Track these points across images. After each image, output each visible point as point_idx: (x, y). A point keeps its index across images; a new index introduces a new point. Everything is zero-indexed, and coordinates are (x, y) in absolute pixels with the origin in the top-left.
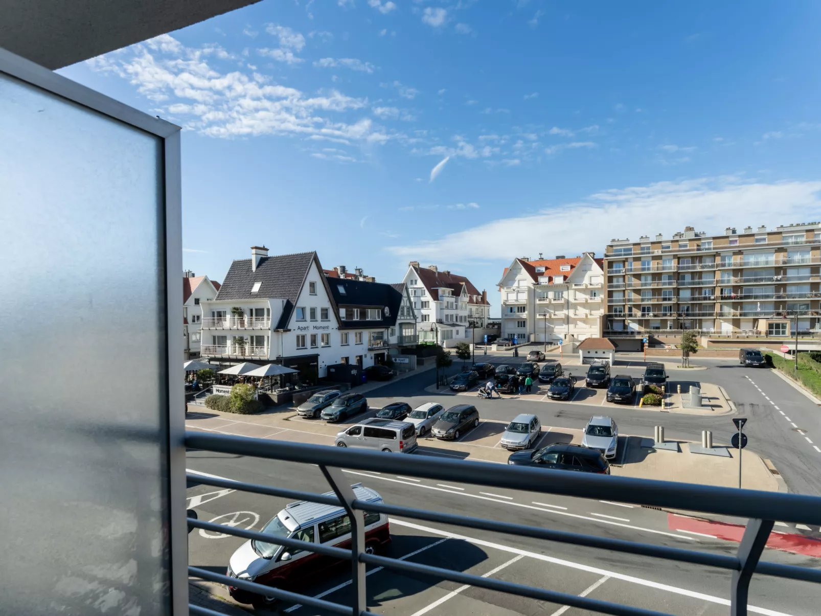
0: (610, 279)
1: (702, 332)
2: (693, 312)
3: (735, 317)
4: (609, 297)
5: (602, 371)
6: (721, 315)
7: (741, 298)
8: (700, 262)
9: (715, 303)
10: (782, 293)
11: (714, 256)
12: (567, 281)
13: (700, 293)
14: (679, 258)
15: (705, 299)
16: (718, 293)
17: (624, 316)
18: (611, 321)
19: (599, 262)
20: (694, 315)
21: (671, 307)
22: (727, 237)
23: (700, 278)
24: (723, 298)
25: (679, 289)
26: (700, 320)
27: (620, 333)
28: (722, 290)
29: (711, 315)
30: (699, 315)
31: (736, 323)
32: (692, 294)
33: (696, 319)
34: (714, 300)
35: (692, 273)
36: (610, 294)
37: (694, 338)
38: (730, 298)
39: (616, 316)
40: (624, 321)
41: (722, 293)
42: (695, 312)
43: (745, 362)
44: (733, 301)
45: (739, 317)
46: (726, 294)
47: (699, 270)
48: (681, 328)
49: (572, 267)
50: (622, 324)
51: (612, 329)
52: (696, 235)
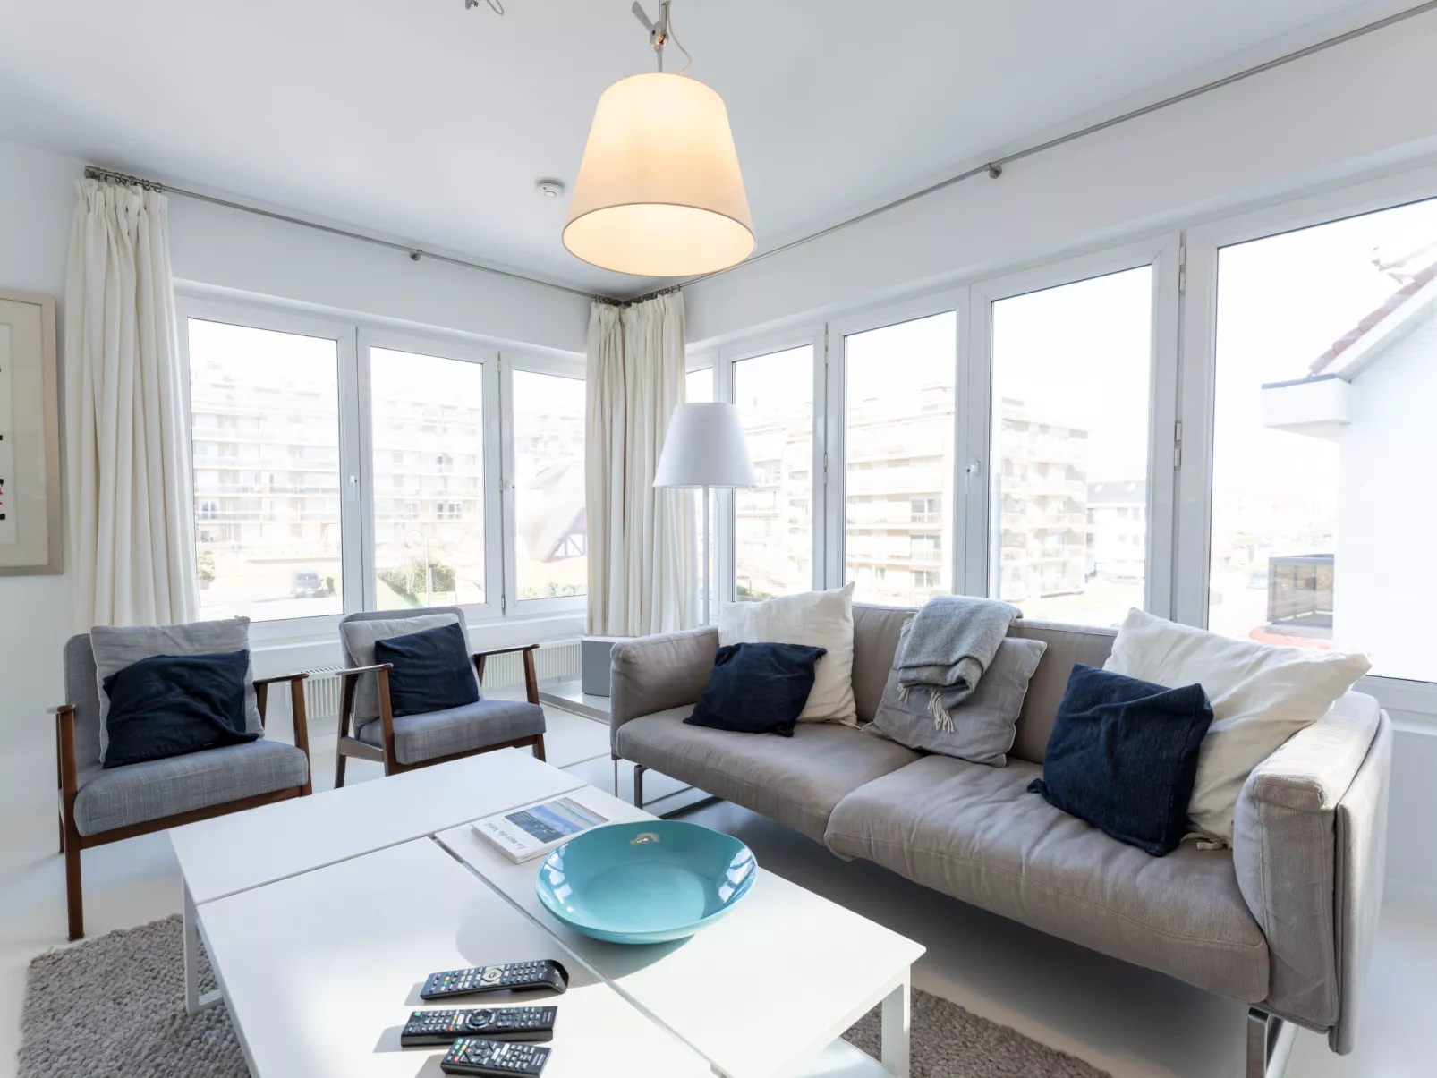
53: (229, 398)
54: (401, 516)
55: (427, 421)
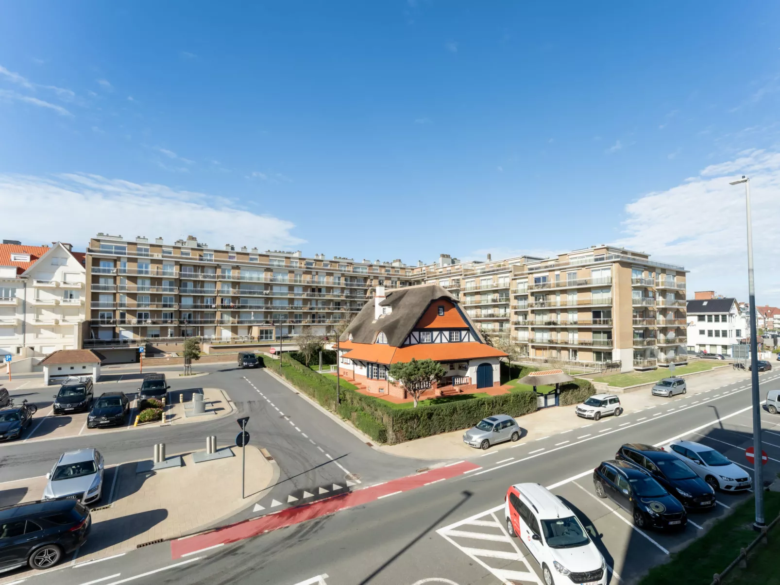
0: (95, 279)
1: (204, 339)
2: (194, 320)
3: (233, 325)
4: (92, 300)
5: (81, 391)
6: (222, 322)
7: (239, 308)
8: (203, 272)
9: (216, 312)
10: (269, 305)
11: (216, 267)
12: (23, 275)
13: (202, 302)
14: (181, 265)
15: (207, 307)
16: (218, 302)
17: (115, 322)
18: (96, 329)
19: (79, 257)
20: (195, 322)
21: (172, 314)
22: (227, 252)
23: (202, 286)
24: (223, 307)
25: (180, 296)
26: (202, 328)
27: (108, 343)
28: (222, 300)
29: (212, 322)
30: (201, 322)
31: (234, 330)
32: (195, 301)
33: (198, 327)
34: (215, 308)
35: (195, 281)
36: (95, 297)
37: (196, 345)
38: (229, 307)
39: (103, 322)
40: (114, 328)
41: (222, 303)
42: (197, 320)
43: (242, 364)
44: (232, 310)
45: (236, 325)
46: (226, 303)
47: (201, 278)
48: (183, 335)
49: (33, 258)
50: (111, 333)
51: (96, 337)
52: (199, 245)
53: (200, 256)
54: (293, 322)
55: (307, 268)
